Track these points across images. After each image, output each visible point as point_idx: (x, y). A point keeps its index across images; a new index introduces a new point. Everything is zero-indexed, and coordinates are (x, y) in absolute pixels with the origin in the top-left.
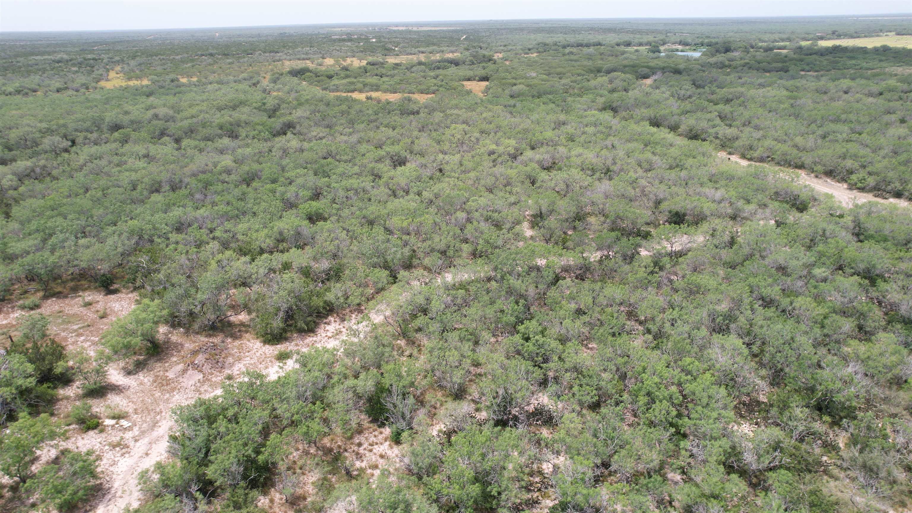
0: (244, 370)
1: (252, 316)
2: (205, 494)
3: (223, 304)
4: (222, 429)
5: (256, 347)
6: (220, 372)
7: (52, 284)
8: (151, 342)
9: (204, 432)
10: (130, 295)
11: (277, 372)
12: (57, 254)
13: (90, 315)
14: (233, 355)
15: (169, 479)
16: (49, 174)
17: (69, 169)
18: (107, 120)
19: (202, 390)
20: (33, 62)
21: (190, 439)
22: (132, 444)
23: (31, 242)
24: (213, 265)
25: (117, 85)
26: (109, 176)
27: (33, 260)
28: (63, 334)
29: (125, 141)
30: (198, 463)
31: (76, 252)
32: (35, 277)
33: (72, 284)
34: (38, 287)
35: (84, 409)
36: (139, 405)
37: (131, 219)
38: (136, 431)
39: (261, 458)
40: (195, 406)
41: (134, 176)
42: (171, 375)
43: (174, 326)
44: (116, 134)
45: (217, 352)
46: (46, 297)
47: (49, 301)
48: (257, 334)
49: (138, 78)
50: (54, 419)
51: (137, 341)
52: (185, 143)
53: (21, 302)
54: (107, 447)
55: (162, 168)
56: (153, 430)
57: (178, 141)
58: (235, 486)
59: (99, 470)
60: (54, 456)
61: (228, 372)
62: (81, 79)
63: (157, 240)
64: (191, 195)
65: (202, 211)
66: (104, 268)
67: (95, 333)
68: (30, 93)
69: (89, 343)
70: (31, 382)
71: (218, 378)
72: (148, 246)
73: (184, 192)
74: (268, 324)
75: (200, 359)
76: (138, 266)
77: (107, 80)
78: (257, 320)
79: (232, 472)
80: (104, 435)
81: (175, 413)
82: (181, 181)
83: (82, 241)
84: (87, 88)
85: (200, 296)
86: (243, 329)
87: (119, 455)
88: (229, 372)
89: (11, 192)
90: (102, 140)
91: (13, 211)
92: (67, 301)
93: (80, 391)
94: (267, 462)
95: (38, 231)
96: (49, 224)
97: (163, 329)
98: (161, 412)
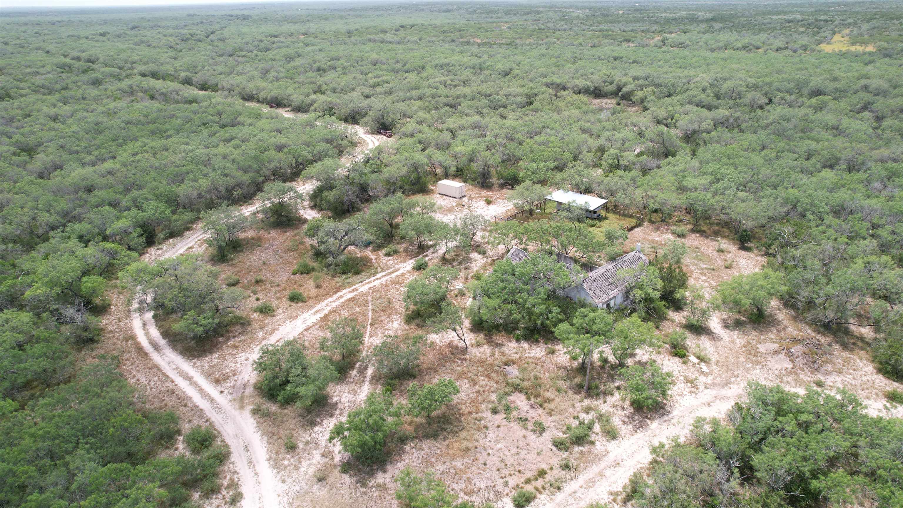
0: (841, 386)
1: (878, 336)
2: (742, 474)
3: (850, 308)
4: (788, 428)
5: (866, 369)
6: (812, 373)
7: (702, 222)
8: (758, 310)
9: (768, 420)
10: (759, 258)
11: (880, 411)
12: (717, 198)
13: (719, 260)
14: (834, 364)
15: (718, 439)
16: (738, 126)
17: (756, 125)
18: (813, 84)
19: (785, 379)
20: (768, 21)
21: (753, 418)
22: (701, 388)
23: (703, 181)
24: (860, 263)
25: (836, 49)
26: (789, 139)
27: (698, 197)
28: (692, 267)
29: (819, 108)
30: (749, 443)
31: (732, 201)
32: (692, 212)
33: (716, 228)
34: (691, 220)
35: (680, 337)
36: (722, 359)
37: (793, 187)
38: (709, 380)
39: (814, 484)
40: (771, 390)
41: (813, 145)
42: (762, 348)
43: (786, 305)
44: (814, 100)
45: (819, 352)
46: (692, 231)
47: (693, 236)
48: (875, 357)
49: (864, 43)
50: (657, 332)
51: (747, 302)
52: (886, 123)
53: (673, 228)
54: (682, 378)
55: (848, 144)
56: (723, 387)
57: (879, 119)
58: (773, 489)
59: (669, 392)
60: (644, 360)
61: (820, 377)
62: (804, 40)
63: (809, 215)
64: (868, 181)
65: (874, 201)
66: (748, 224)
67: (715, 278)
68: (754, 50)
69: (707, 285)
70: (656, 295)
71: (806, 377)
72: (797, 218)
73: (861, 175)
74: (894, 354)
75: (798, 349)
76: (779, 235)
77: (829, 43)
78: (884, 343)
79: (777, 475)
80: (684, 367)
81: (751, 387)
82: (863, 163)
83: (741, 194)
84: (805, 50)
85: (829, 289)
86: (860, 344)
87: (688, 390)
88: (822, 378)
89: (704, 134)
90: (797, 102)
91: (700, 151)
92: (706, 241)
93: (684, 321)
94: (820, 492)
95: (711, 174)
96: (722, 171)
97: (774, 303)
98: (738, 377)
